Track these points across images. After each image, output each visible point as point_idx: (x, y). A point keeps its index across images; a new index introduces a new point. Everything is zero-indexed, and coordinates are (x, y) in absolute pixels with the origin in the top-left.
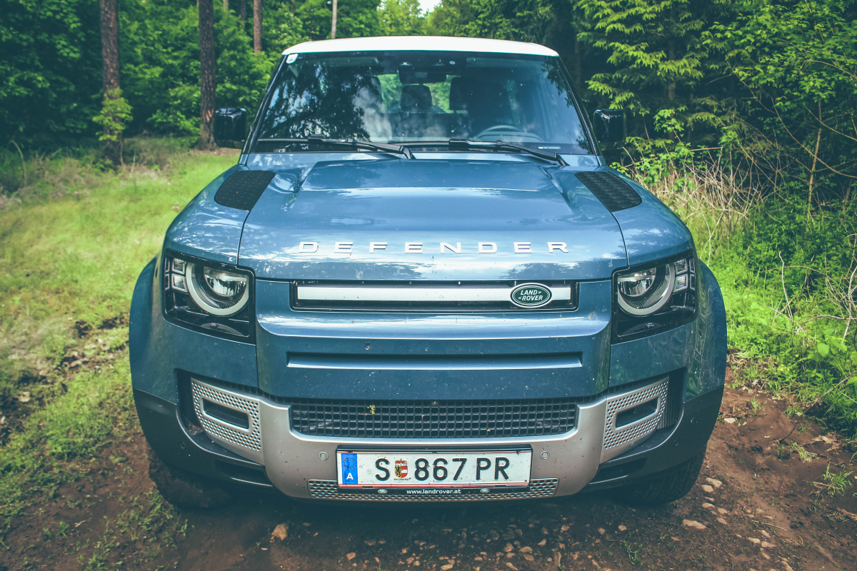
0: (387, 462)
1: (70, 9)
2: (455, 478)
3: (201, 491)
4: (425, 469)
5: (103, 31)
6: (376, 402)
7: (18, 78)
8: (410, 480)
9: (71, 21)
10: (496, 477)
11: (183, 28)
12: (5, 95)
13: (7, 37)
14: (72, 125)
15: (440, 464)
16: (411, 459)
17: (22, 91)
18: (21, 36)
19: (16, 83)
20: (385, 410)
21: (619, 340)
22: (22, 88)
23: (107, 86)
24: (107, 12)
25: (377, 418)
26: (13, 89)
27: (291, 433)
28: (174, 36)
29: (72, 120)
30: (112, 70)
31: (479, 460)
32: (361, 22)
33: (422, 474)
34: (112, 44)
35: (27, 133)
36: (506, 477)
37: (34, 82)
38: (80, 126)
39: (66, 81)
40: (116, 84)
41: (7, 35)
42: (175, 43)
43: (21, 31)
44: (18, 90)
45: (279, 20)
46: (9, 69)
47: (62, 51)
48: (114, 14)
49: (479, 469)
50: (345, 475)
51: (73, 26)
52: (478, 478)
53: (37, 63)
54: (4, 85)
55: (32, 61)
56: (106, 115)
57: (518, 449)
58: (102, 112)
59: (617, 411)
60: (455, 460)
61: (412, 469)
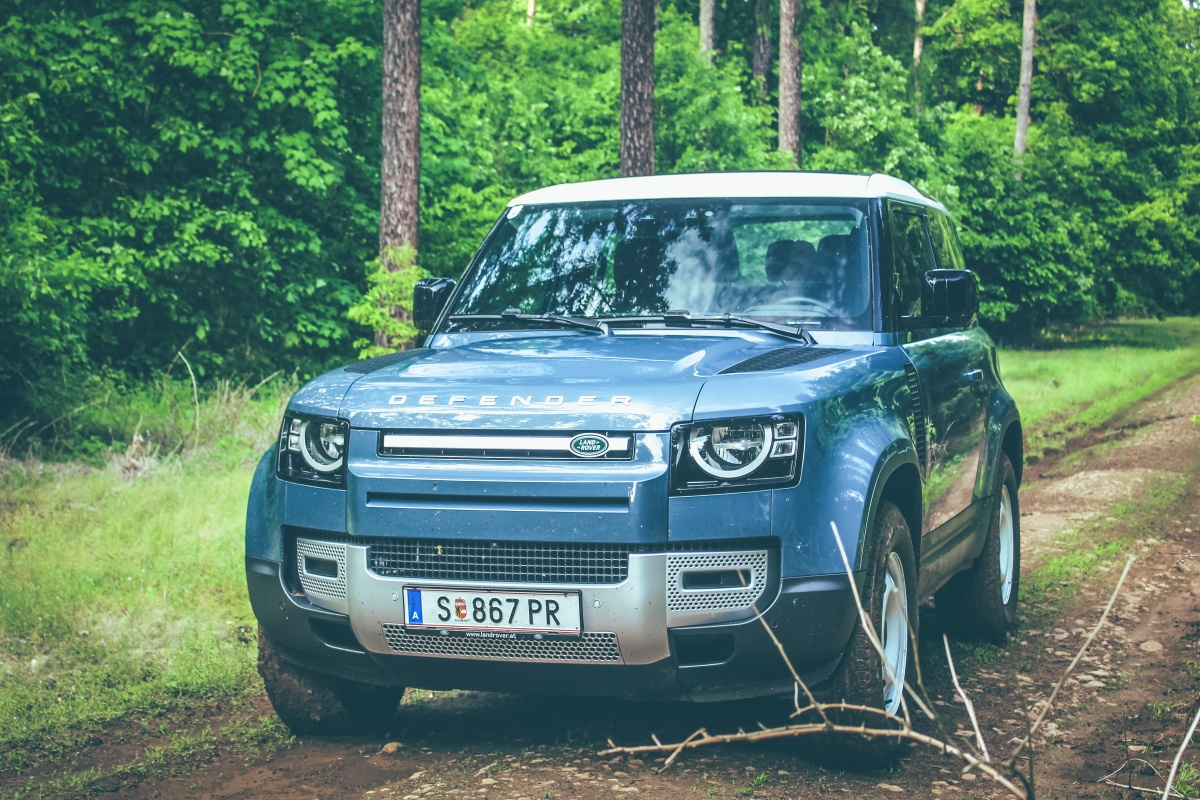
0: (448, 601)
1: (320, 79)
2: (510, 621)
3: (310, 691)
4: (481, 609)
5: (385, 121)
6: (443, 542)
7: (202, 226)
8: (469, 623)
9: (319, 106)
10: (548, 623)
11: (603, 94)
12: (176, 260)
13: (189, 143)
14: (311, 328)
15: (495, 605)
16: (468, 597)
17: (209, 252)
18: (216, 141)
19: (199, 235)
20: (451, 552)
21: (678, 494)
22: (211, 246)
23: (389, 240)
24: (396, 81)
25: (443, 559)
26: (191, 247)
27: (368, 574)
28: (580, 114)
29: (313, 316)
30: (400, 206)
31: (531, 602)
32: (1106, 54)
33: (480, 615)
34: (404, 149)
35: (215, 343)
36: (558, 623)
37: (235, 233)
38: (327, 333)
39: (304, 229)
40: (406, 238)
41: (189, 138)
42: (584, 131)
43: (218, 132)
44: (201, 249)
45: (844, 66)
46: (187, 207)
47: (295, 173)
48: (411, 83)
49: (532, 612)
50: (411, 615)
51: (322, 116)
52: (531, 622)
53: (244, 192)
54: (175, 239)
55: (235, 189)
56: (379, 303)
57: (566, 593)
58: (369, 297)
59: (682, 569)
60: (508, 600)
61: (470, 610)
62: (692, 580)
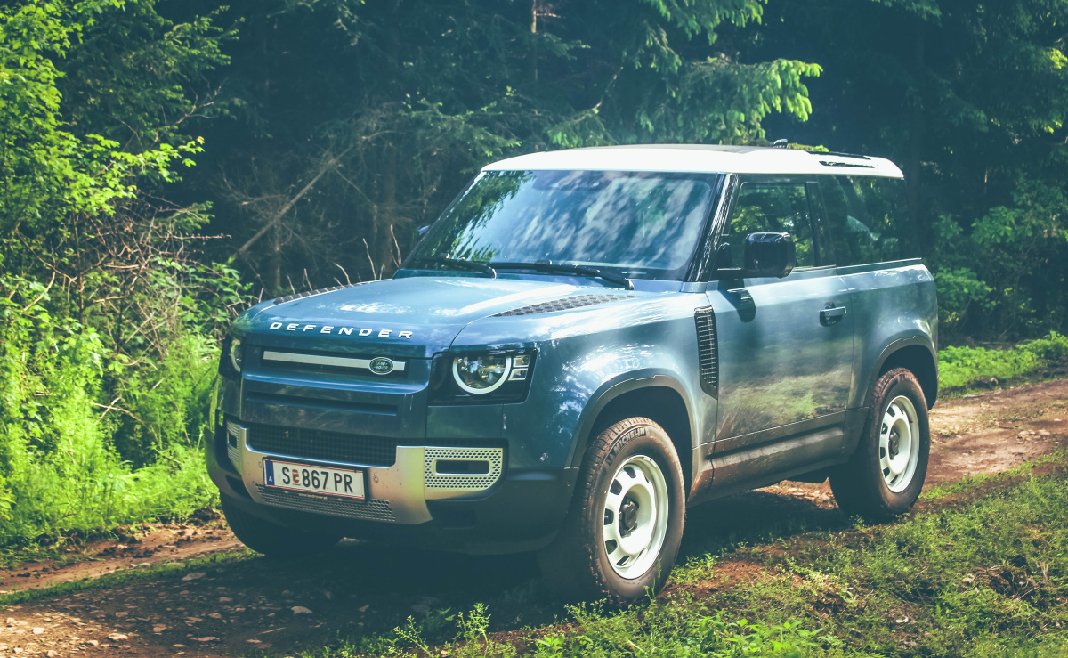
0: (288, 470)
2: (324, 488)
4: (307, 478)
6: (290, 430)
8: (301, 487)
10: (346, 490)
15: (315, 475)
16: (300, 468)
20: (293, 436)
21: (435, 404)
25: (289, 441)
27: (247, 447)
31: (336, 475)
33: (306, 482)
36: (352, 491)
49: (336, 482)
50: (268, 479)
52: (336, 489)
57: (356, 469)
59: (436, 458)
60: (323, 473)
61: (300, 478)
62: (443, 466)
